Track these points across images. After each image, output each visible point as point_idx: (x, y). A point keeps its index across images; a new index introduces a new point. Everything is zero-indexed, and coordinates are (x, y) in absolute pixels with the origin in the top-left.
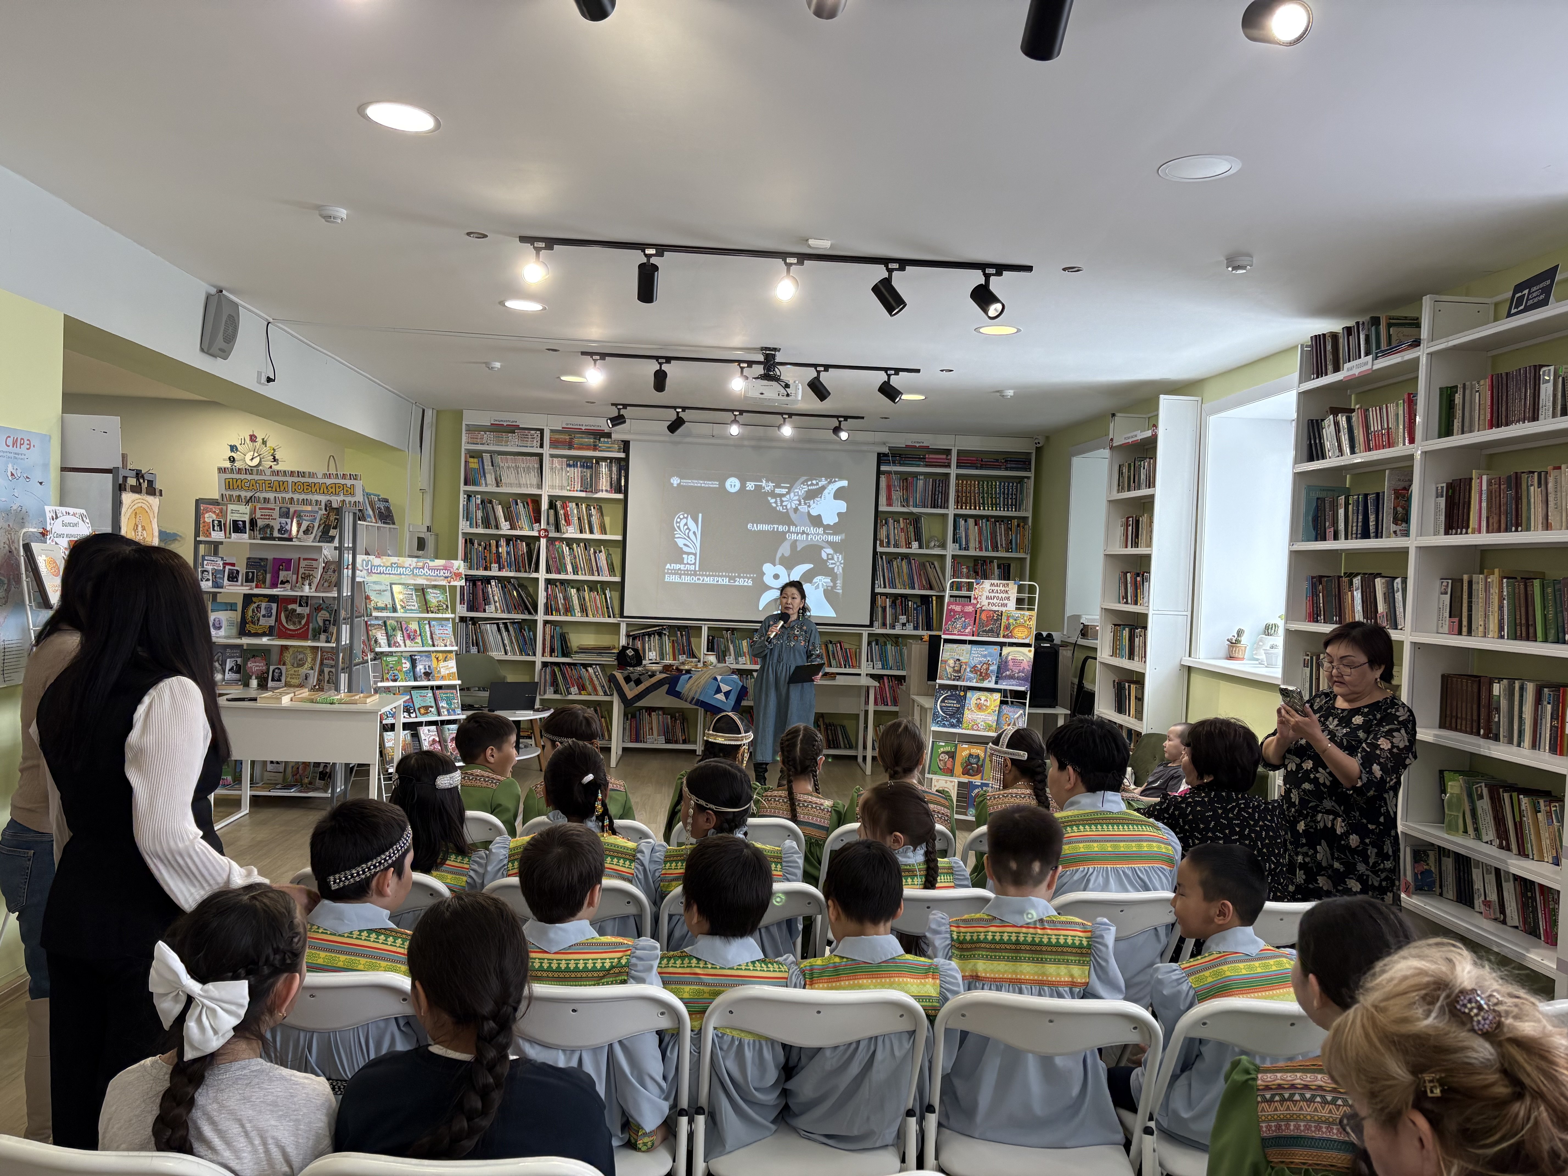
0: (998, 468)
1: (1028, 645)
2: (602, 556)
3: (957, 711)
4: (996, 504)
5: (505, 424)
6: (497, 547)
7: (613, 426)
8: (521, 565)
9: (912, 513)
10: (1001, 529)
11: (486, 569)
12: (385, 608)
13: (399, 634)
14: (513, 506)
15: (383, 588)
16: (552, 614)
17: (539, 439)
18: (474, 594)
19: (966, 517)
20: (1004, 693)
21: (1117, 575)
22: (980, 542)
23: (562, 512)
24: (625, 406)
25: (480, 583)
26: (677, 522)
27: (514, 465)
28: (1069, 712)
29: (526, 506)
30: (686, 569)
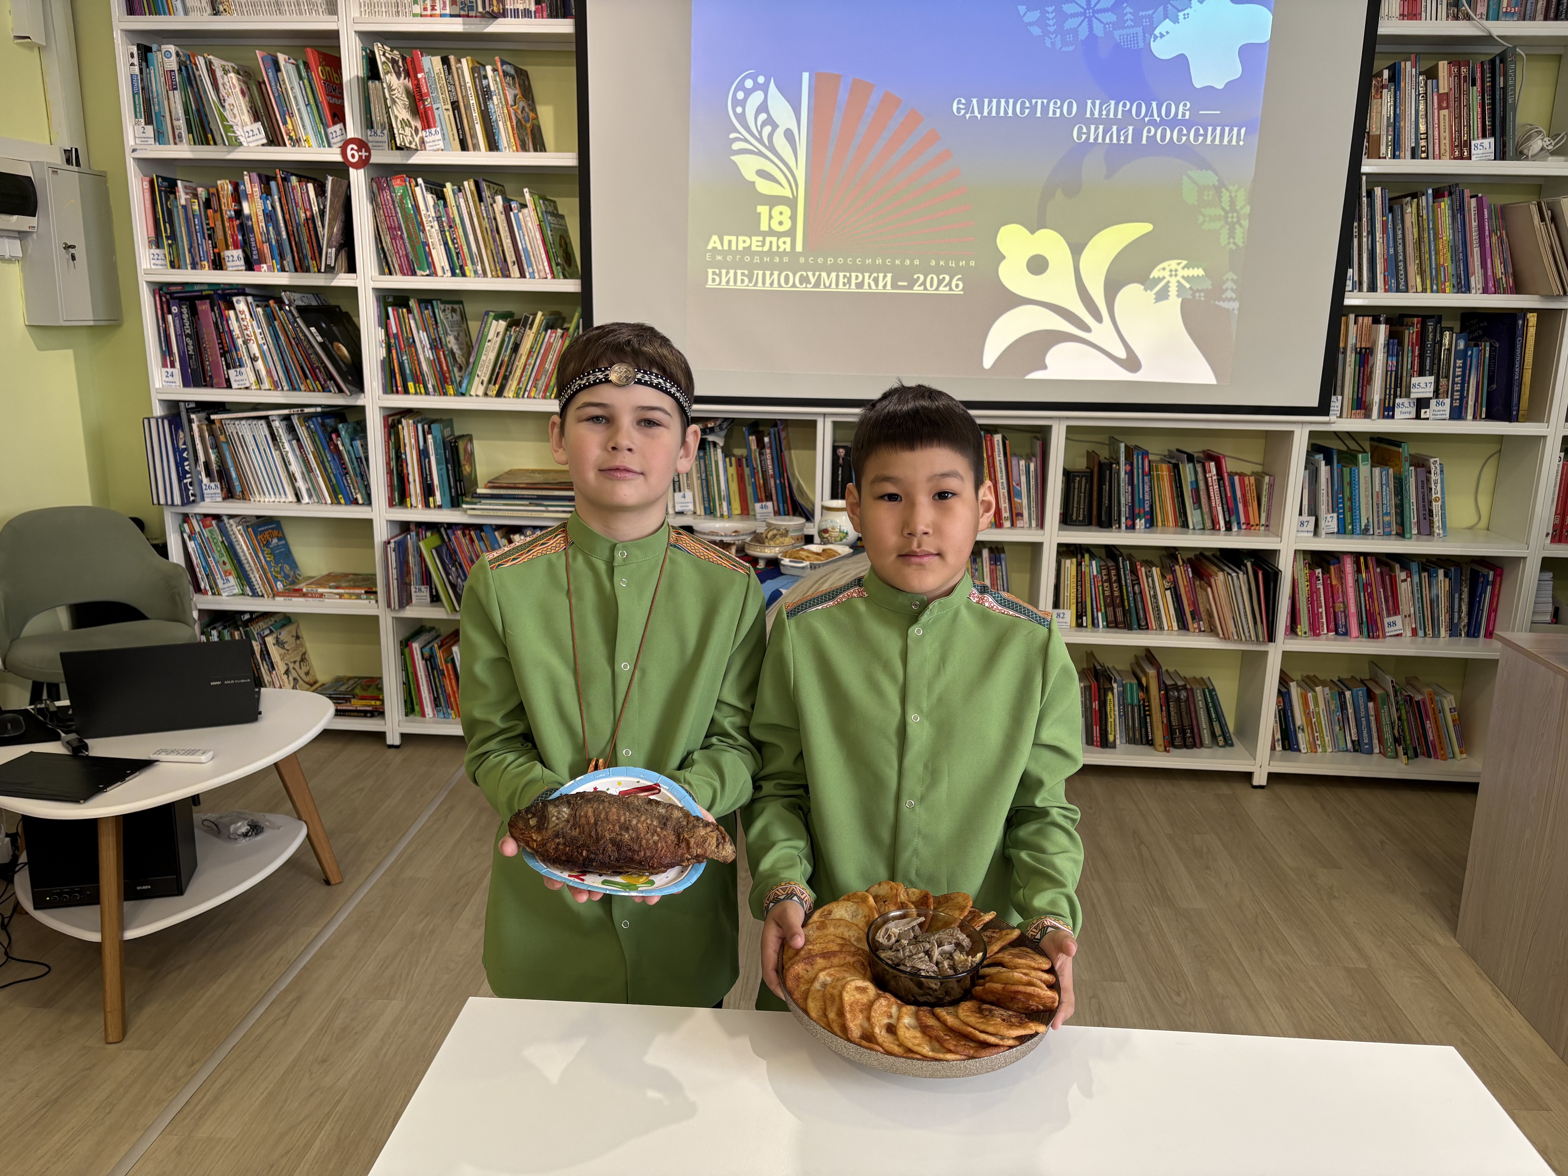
2: (529, 220)
6: (238, 198)
9: (1482, 41)
11: (218, 264)
14: (268, 73)
16: (406, 391)
18: (195, 336)
25: (204, 306)
29: (304, 74)
30: (766, 248)
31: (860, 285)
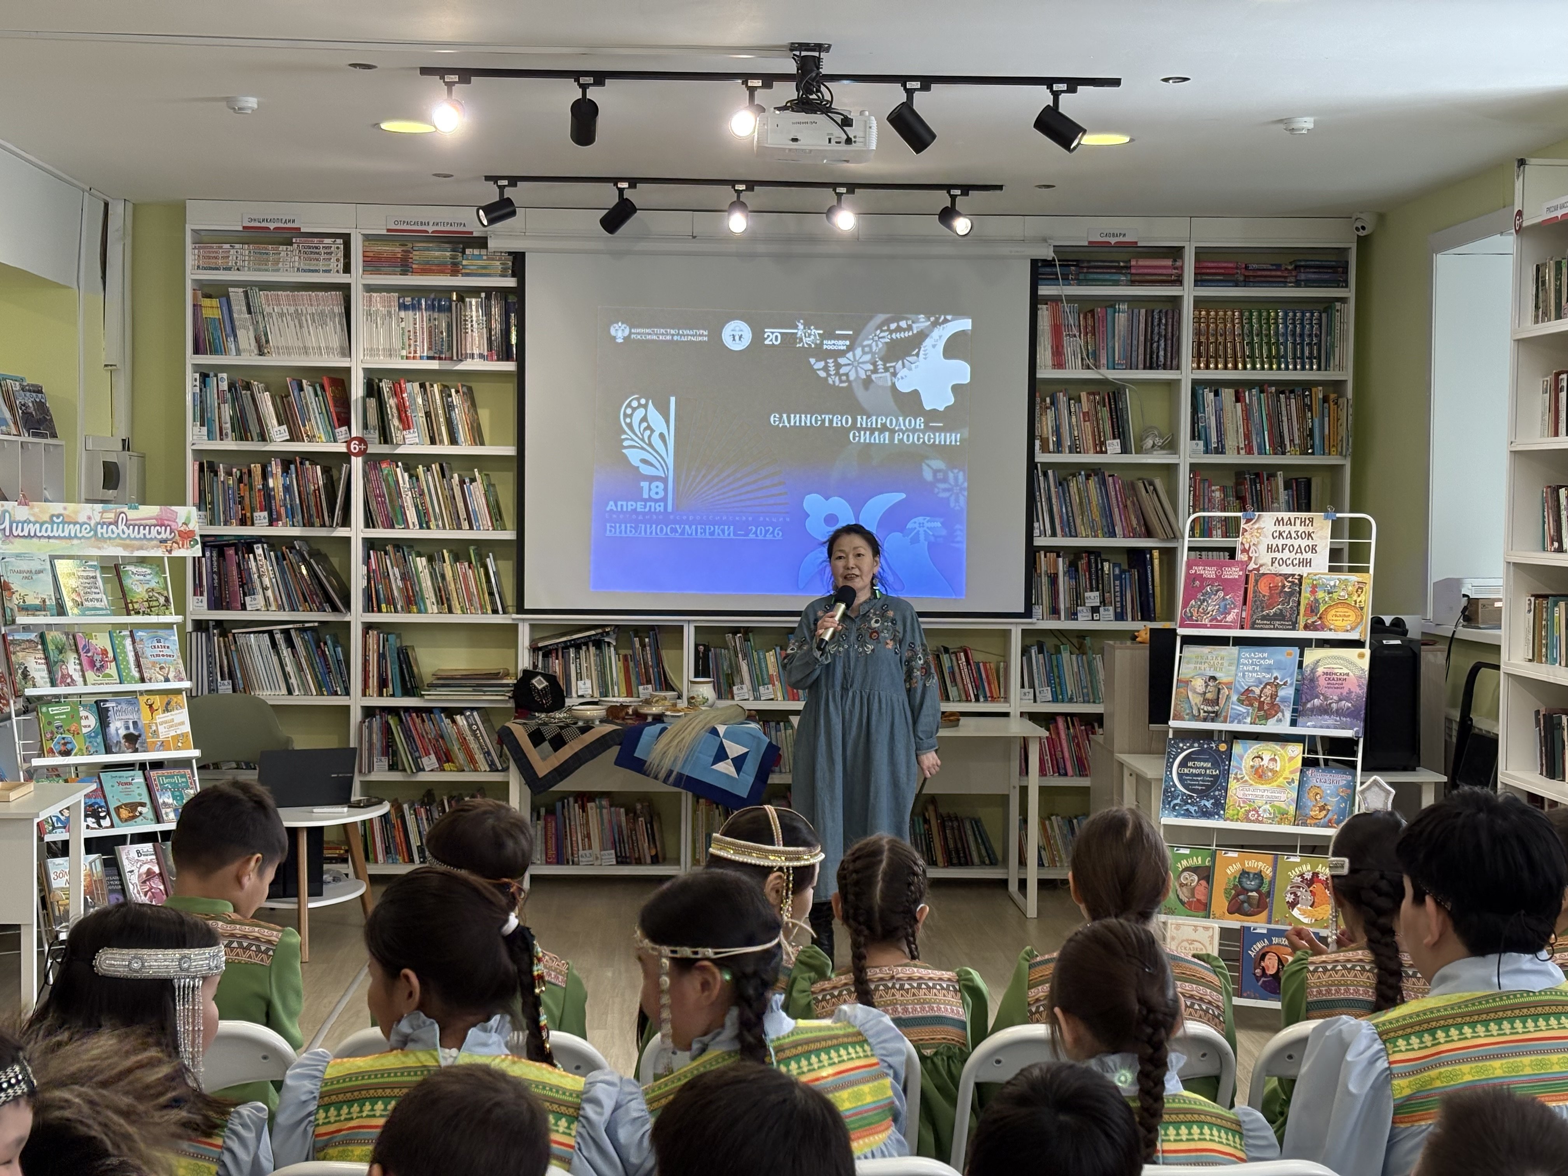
0: (1282, 282)
1: (1357, 644)
2: (477, 490)
3: (1214, 783)
4: (1278, 357)
5: (272, 226)
6: (265, 476)
7: (491, 221)
8: (313, 511)
9: (1105, 382)
10: (1291, 406)
11: (243, 522)
12: (41, 608)
13: (72, 658)
14: (294, 394)
15: (35, 565)
16: (379, 610)
17: (341, 254)
18: (221, 574)
19: (1216, 386)
20: (1309, 742)
21: (1537, 493)
22: (1247, 437)
23: (392, 402)
24: (514, 181)
25: (231, 552)
26: (626, 416)
27: (292, 309)
28: (1445, 779)
29: (319, 393)
30: (647, 509)
31: (712, 534)
